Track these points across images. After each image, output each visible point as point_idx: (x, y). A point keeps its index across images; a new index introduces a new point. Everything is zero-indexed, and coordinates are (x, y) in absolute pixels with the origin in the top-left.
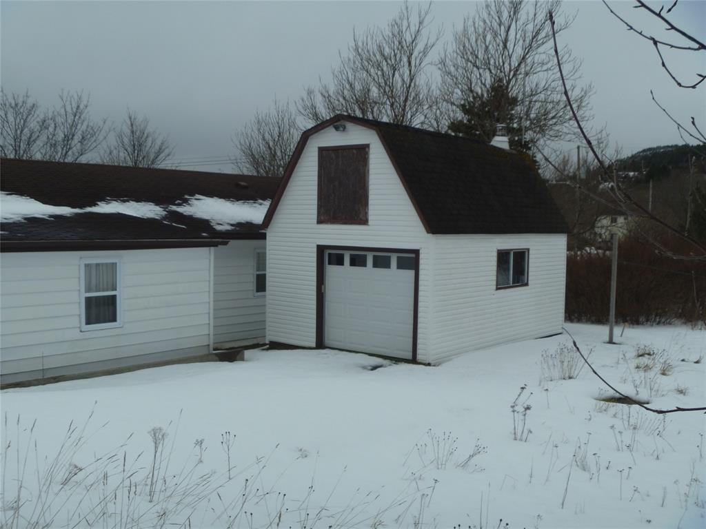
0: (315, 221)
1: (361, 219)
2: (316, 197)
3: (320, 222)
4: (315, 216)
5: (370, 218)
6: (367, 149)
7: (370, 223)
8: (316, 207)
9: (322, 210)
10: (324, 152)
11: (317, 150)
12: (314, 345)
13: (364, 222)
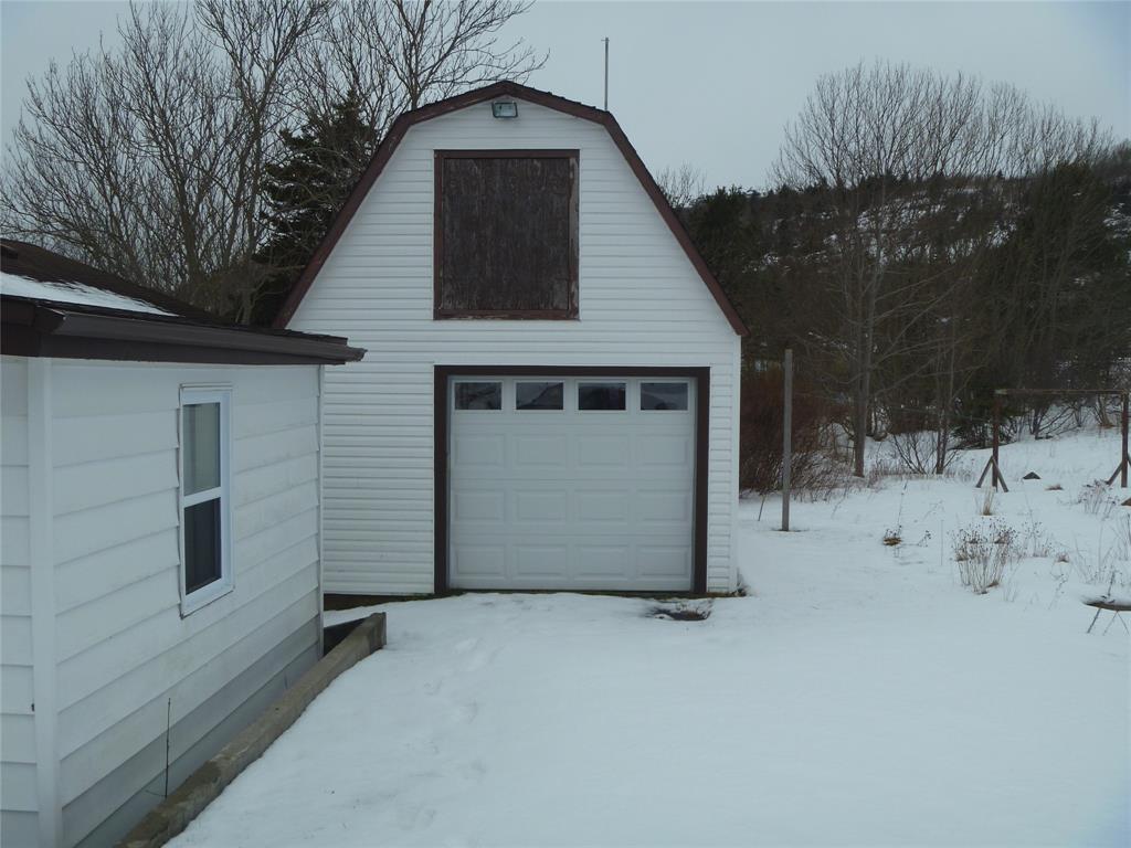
0: (430, 314)
1: (556, 309)
2: (430, 261)
3: (440, 314)
4: (430, 303)
5: (583, 305)
6: (572, 161)
7: (582, 314)
8: (430, 282)
9: (448, 289)
10: (452, 162)
11: (431, 156)
12: (430, 588)
13: (570, 312)
